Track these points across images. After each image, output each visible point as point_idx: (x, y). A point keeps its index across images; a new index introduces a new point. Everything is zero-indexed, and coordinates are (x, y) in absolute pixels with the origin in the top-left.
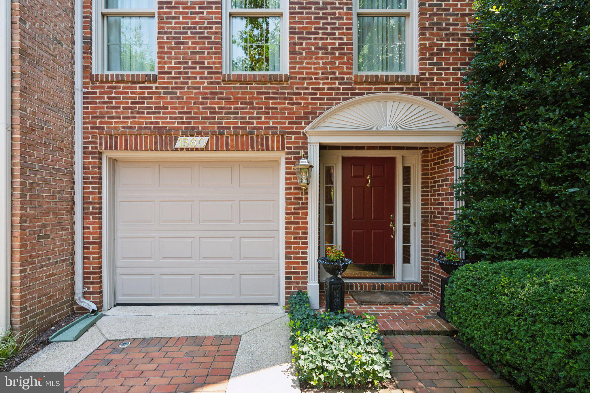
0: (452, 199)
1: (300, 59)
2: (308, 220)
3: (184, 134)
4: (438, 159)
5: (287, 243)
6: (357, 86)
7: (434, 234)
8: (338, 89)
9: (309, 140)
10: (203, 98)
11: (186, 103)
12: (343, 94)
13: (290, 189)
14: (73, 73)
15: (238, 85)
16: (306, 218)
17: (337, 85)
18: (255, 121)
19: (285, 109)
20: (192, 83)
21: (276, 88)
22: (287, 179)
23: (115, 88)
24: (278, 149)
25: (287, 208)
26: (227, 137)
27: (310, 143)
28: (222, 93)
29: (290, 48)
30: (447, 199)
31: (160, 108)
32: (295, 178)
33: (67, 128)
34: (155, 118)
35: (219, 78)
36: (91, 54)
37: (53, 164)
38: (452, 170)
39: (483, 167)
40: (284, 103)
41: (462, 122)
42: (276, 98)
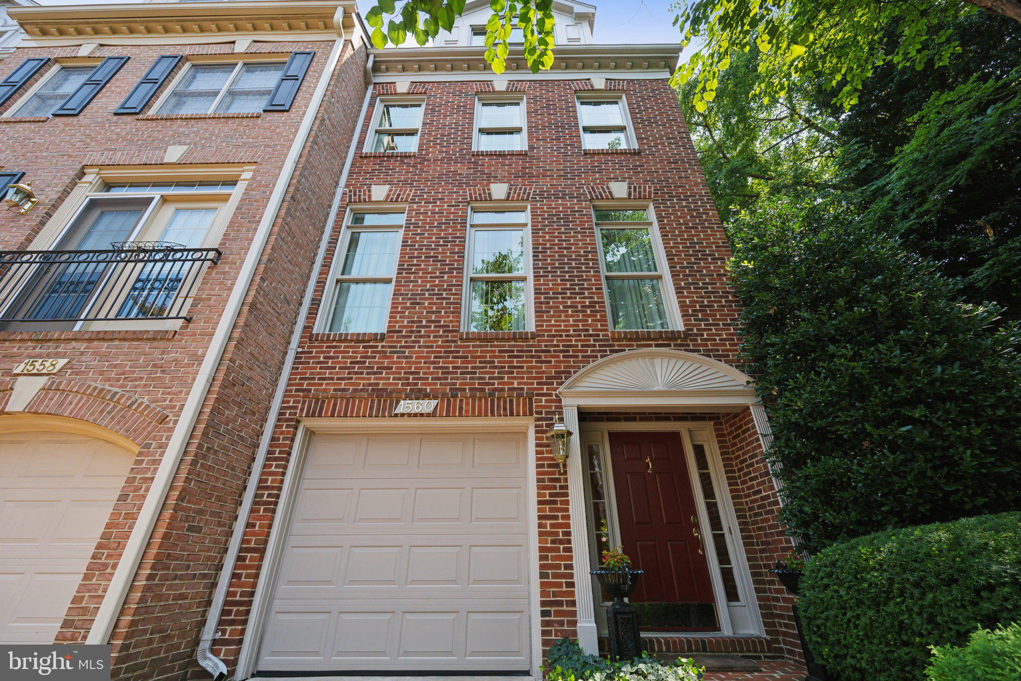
0: (770, 481)
1: (547, 317)
2: (571, 513)
3: (408, 397)
4: (737, 429)
5: (541, 549)
6: (616, 343)
7: (763, 543)
8: (594, 346)
9: (563, 403)
10: (435, 357)
11: (414, 363)
12: (599, 351)
13: (542, 466)
14: (292, 332)
15: (478, 343)
16: (567, 510)
17: (592, 342)
18: (496, 382)
19: (533, 367)
20: (424, 342)
21: (522, 346)
22: (537, 453)
23: (335, 347)
24: (525, 415)
25: (539, 495)
26: (461, 401)
27: (565, 406)
28: (458, 352)
29: (536, 307)
30: (763, 483)
31: (384, 368)
32: (550, 452)
33: (268, 389)
34: (376, 379)
35: (456, 336)
36: (316, 314)
37: (239, 429)
38: (757, 440)
39: (790, 421)
40: (532, 362)
41: (751, 380)
42: (522, 357)
